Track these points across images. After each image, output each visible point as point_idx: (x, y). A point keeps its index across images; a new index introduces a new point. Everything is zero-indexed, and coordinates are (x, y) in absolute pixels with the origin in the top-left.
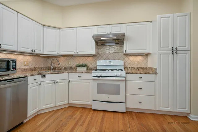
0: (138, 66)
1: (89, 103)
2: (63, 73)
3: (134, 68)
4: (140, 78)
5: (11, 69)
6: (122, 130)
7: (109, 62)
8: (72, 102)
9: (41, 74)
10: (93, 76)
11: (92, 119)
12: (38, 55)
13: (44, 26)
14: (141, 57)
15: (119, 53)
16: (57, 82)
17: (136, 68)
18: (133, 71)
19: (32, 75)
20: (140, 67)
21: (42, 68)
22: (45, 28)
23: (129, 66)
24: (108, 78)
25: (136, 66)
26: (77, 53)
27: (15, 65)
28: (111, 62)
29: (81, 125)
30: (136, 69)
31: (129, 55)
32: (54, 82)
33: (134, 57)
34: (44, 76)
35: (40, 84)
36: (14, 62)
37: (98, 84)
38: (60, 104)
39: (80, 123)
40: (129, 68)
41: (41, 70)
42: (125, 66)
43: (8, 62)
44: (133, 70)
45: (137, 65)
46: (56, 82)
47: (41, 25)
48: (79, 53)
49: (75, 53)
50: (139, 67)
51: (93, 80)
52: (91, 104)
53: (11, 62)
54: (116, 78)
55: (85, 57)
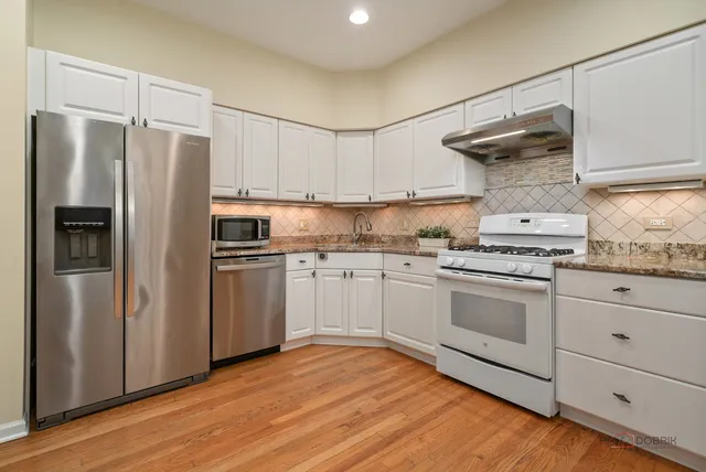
0: (668, 241)
1: (432, 349)
2: (368, 251)
3: (644, 248)
4: (622, 290)
5: (260, 236)
6: (481, 457)
7: (522, 221)
8: (389, 335)
9: (316, 250)
10: (443, 267)
11: (415, 394)
12: (327, 206)
13: (337, 132)
14: (689, 194)
15: (546, 187)
16: (352, 274)
17: (654, 248)
18: (640, 262)
19: (296, 252)
20: (680, 246)
21: (340, 237)
22: (341, 138)
23: (617, 238)
24: (484, 278)
25: (656, 240)
26: (414, 194)
27: (268, 229)
28: (528, 221)
29: (377, 398)
30: (657, 253)
31: (610, 190)
32: (345, 274)
33: (646, 200)
34: (322, 257)
35: (314, 274)
36: (266, 222)
37: (454, 294)
38: (358, 332)
39: (376, 392)
40: (616, 248)
41: (338, 241)
42: (596, 238)
43: (254, 222)
44: (640, 257)
45: (663, 234)
46: (348, 272)
47: (330, 133)
48: (421, 194)
49: (409, 195)
50: (674, 243)
51: (440, 277)
52: (434, 354)
53: (260, 222)
54: (511, 281)
55: (447, 204)
